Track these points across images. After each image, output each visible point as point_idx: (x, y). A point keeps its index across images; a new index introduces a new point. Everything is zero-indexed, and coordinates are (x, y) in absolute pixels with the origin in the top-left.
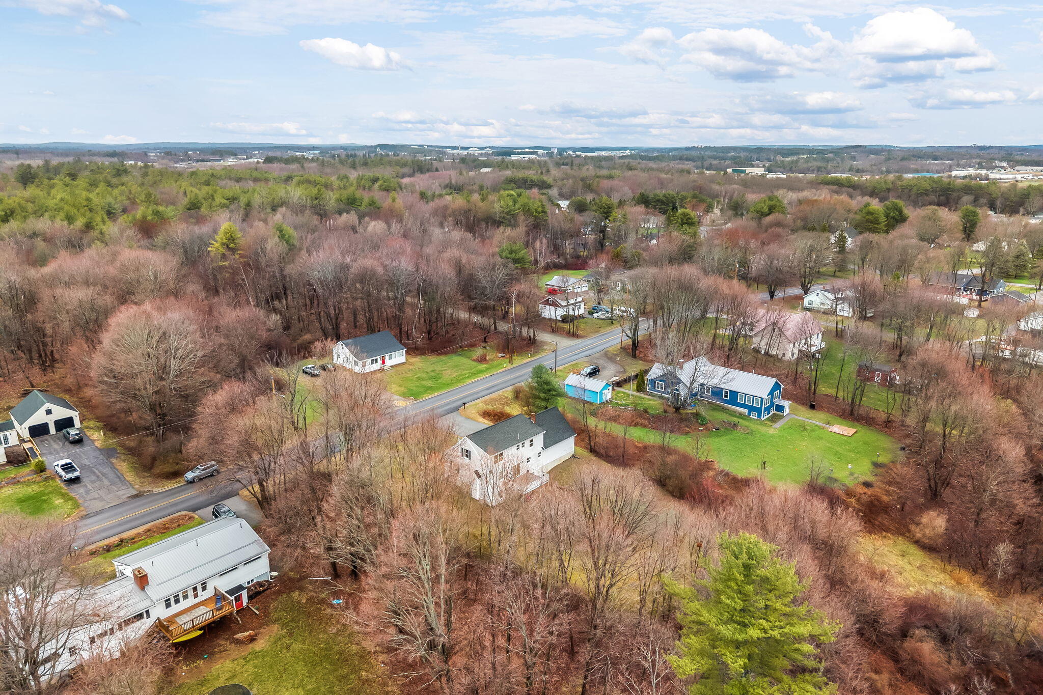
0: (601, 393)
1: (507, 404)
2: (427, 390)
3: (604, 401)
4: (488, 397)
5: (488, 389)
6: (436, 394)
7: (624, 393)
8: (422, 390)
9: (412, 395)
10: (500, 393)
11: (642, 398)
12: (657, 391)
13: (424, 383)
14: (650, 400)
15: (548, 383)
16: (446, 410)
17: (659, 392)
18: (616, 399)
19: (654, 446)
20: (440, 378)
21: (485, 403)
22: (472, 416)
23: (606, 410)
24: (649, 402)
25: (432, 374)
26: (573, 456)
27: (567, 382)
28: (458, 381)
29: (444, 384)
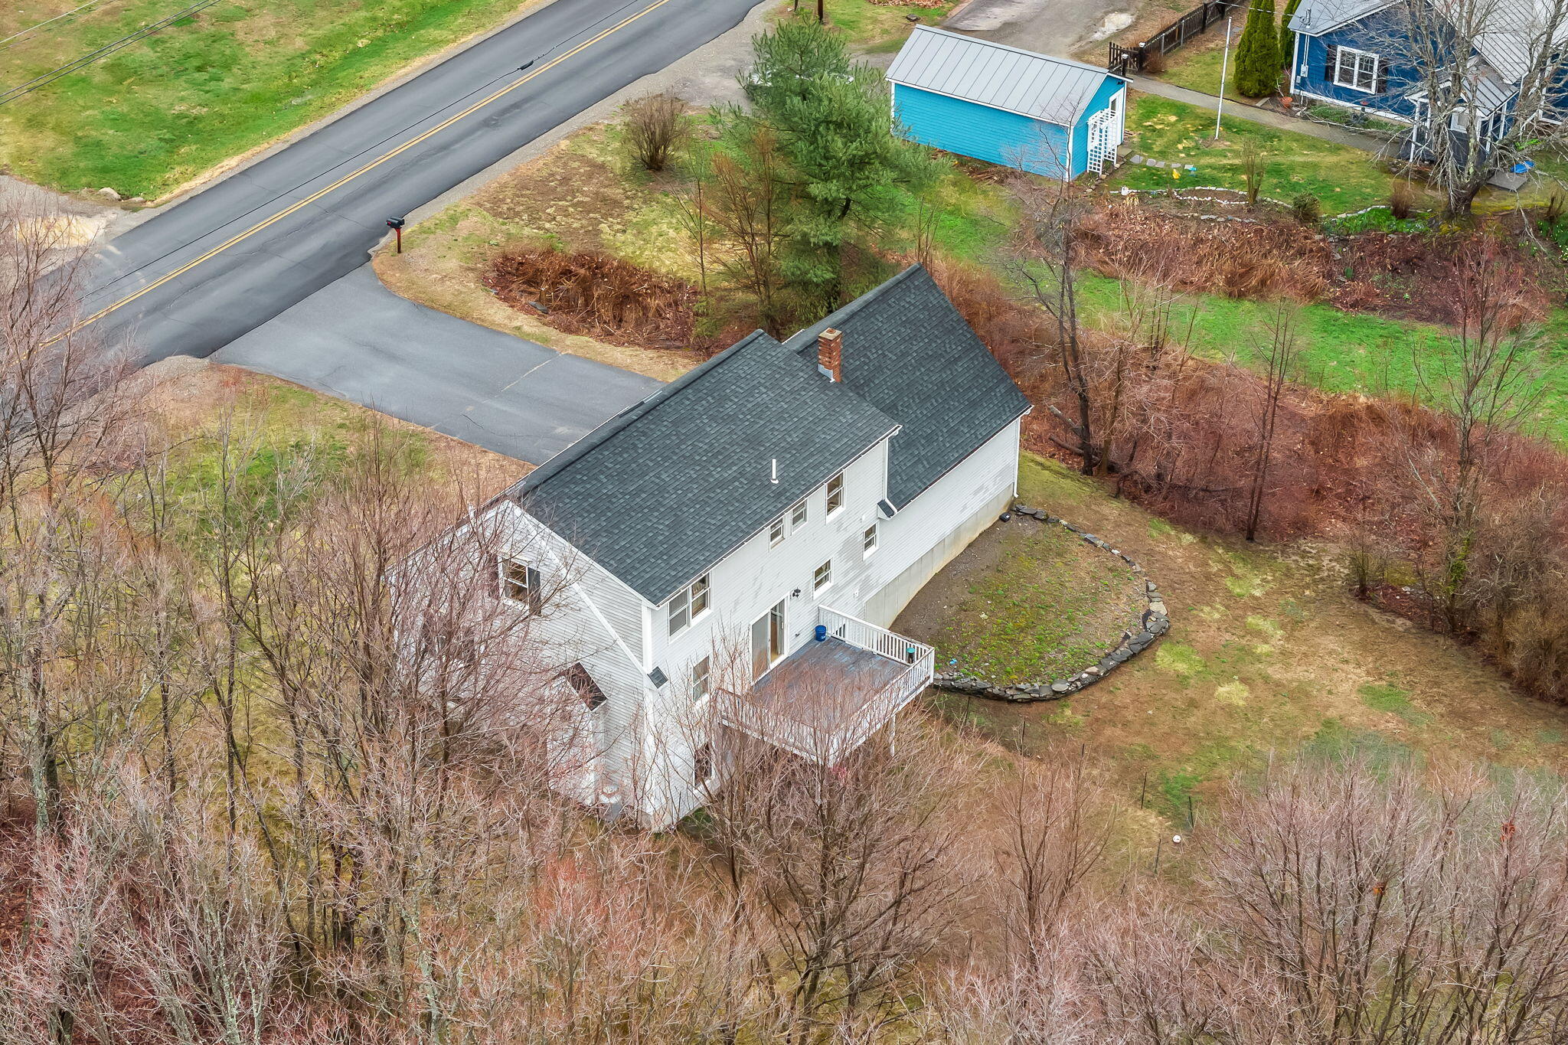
0: (1082, 130)
1: (610, 206)
2: (172, 145)
3: (1094, 165)
4: (501, 172)
5: (490, 123)
6: (232, 163)
7: (1181, 110)
8: (150, 141)
9: (105, 173)
10: (558, 140)
11: (1271, 135)
12: (1339, 93)
13: (151, 95)
14: (1313, 145)
15: (849, 126)
16: (304, 265)
17: (1351, 96)
18: (1146, 147)
19: (1376, 416)
20: (227, 66)
21: (494, 206)
22: (446, 292)
23: (1114, 215)
24: (1312, 157)
25: (182, 40)
26: (1014, 510)
27: (902, 69)
28: (326, 78)
29: (256, 98)
